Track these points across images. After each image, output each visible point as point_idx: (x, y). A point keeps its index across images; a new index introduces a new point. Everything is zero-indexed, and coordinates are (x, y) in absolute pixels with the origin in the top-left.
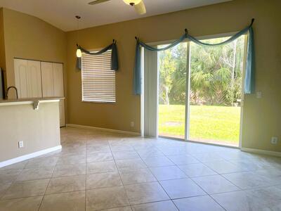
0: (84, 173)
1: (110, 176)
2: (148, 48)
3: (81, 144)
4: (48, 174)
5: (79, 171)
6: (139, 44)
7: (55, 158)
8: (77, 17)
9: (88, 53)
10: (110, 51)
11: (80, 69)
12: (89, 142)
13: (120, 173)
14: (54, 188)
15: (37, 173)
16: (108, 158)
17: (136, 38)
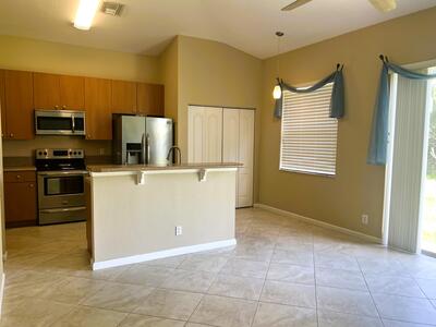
0: (257, 297)
1: (298, 317)
2: (405, 73)
3: (267, 242)
4: (204, 285)
5: (250, 291)
6: (387, 67)
7: (221, 259)
8: (278, 34)
9: (293, 90)
10: (331, 85)
11: (280, 118)
12: (280, 240)
13: (320, 314)
14: (204, 313)
15: (190, 279)
16: (305, 277)
17: (381, 57)
